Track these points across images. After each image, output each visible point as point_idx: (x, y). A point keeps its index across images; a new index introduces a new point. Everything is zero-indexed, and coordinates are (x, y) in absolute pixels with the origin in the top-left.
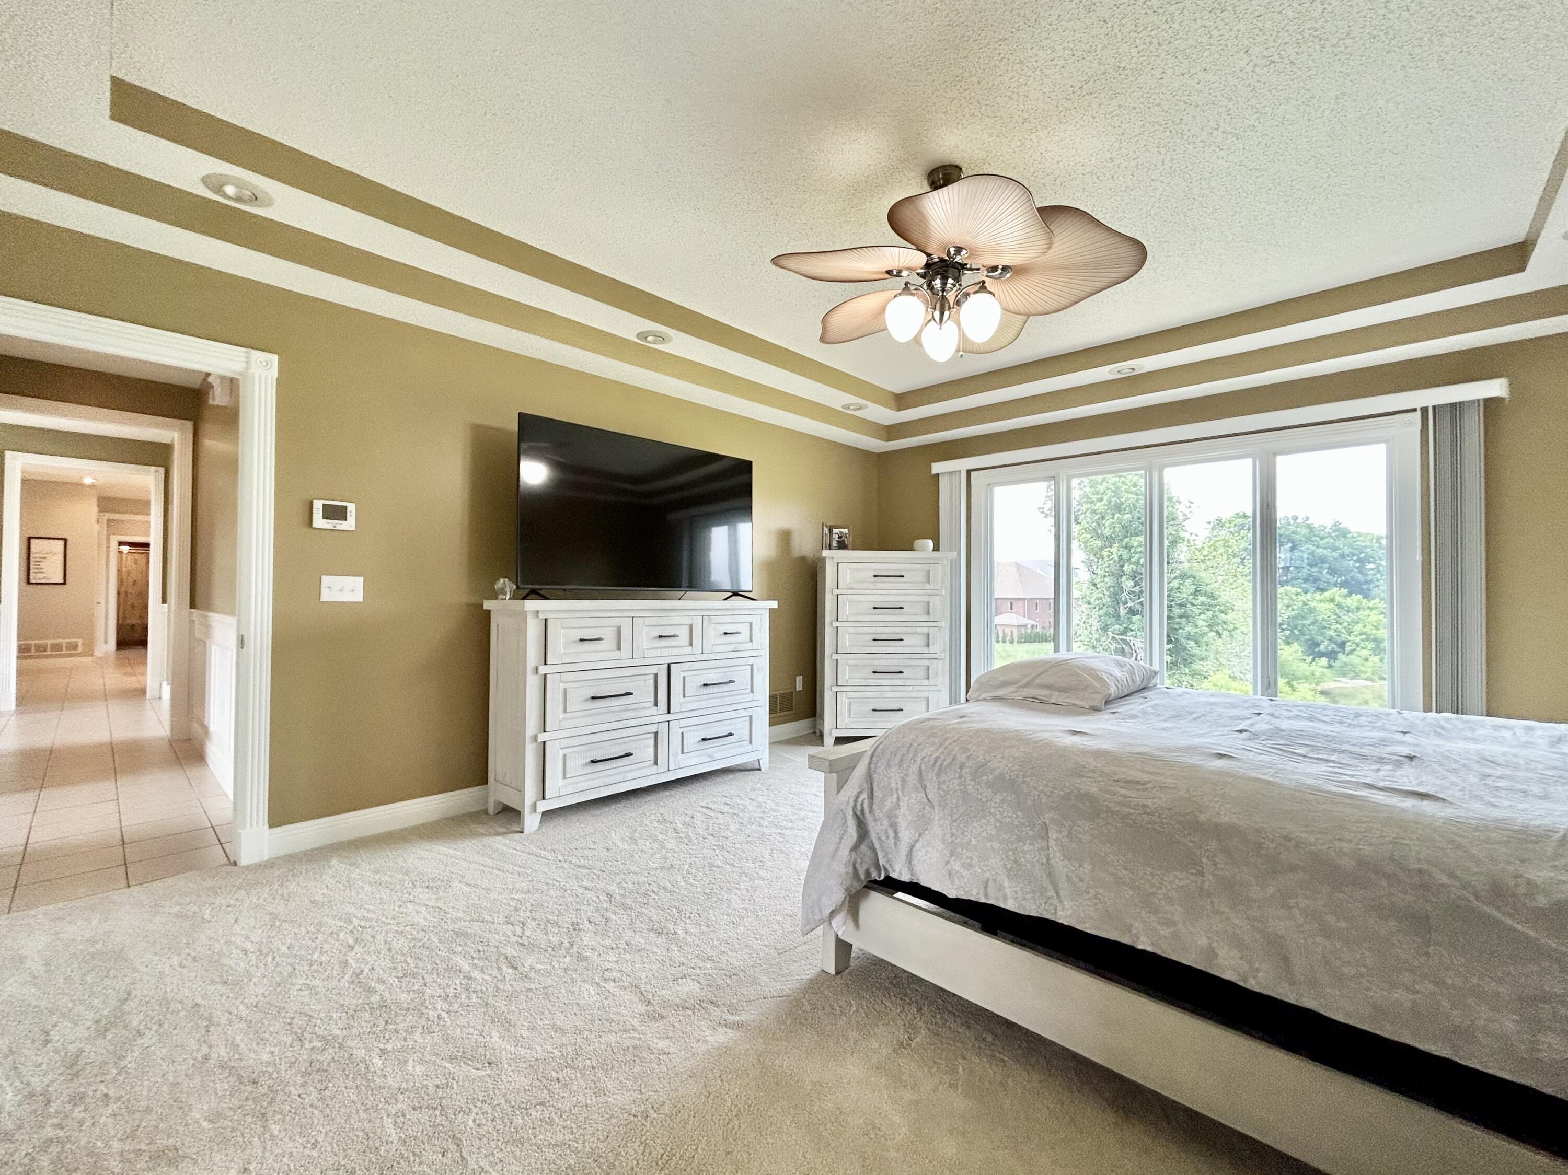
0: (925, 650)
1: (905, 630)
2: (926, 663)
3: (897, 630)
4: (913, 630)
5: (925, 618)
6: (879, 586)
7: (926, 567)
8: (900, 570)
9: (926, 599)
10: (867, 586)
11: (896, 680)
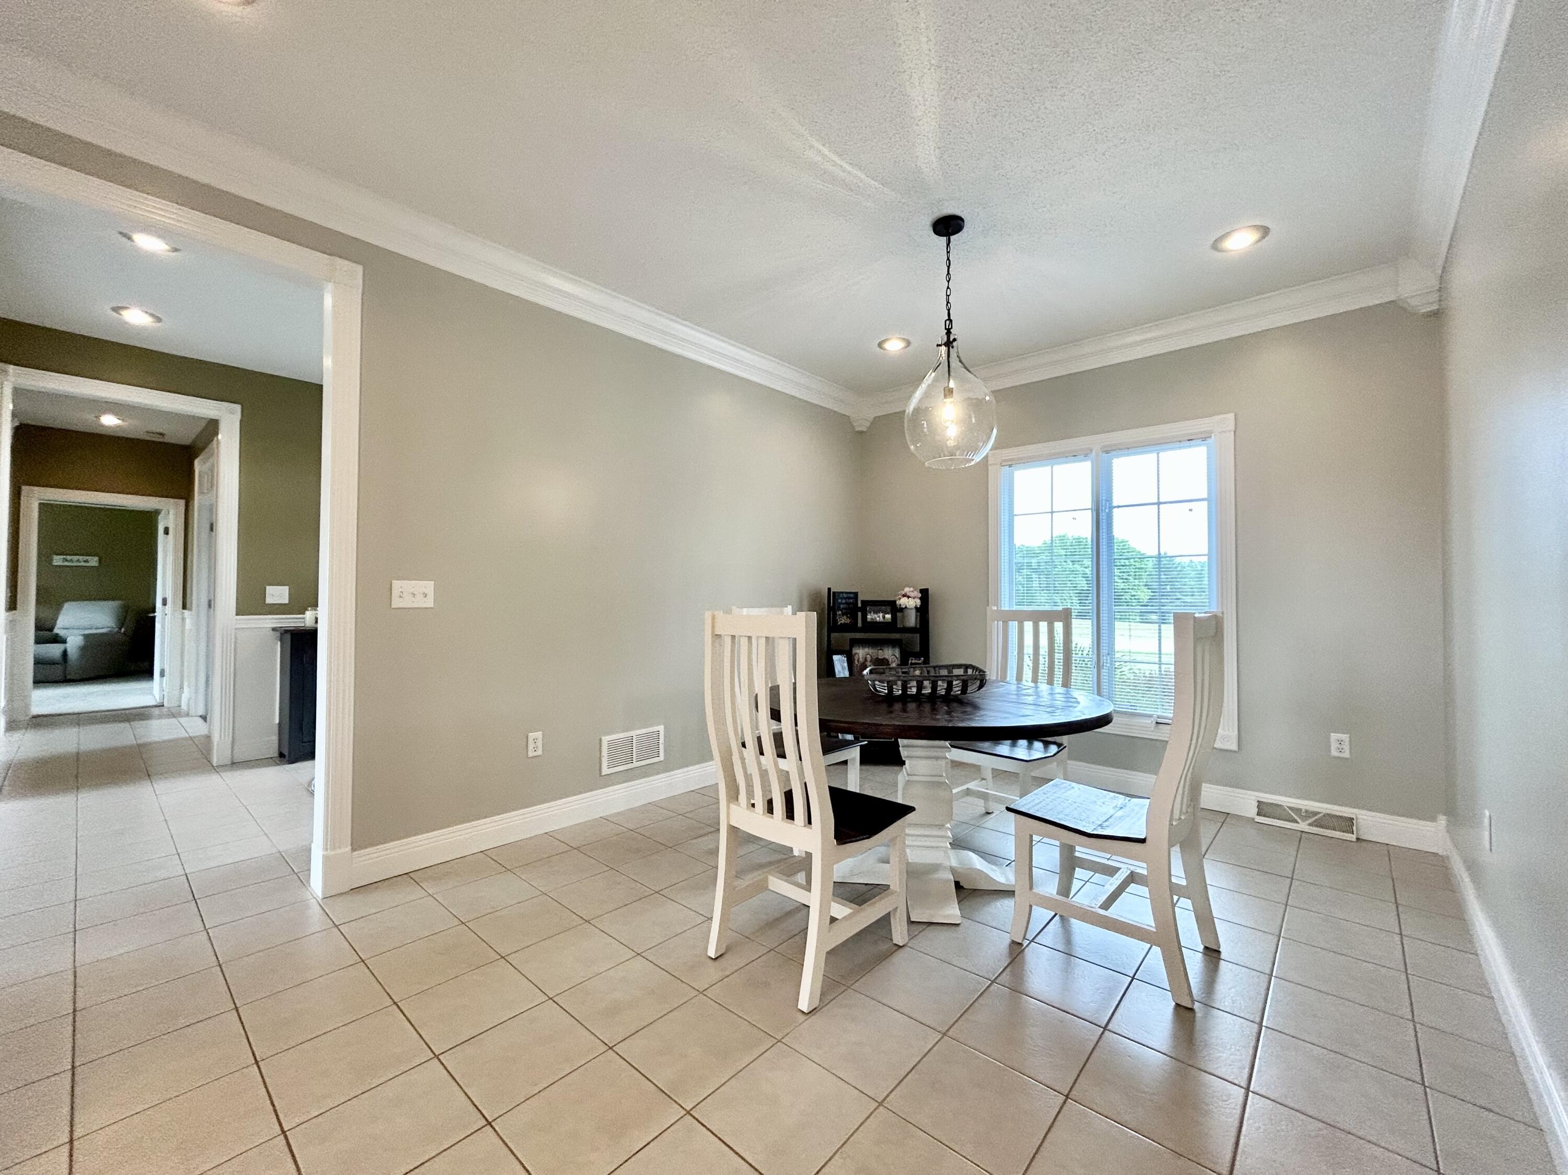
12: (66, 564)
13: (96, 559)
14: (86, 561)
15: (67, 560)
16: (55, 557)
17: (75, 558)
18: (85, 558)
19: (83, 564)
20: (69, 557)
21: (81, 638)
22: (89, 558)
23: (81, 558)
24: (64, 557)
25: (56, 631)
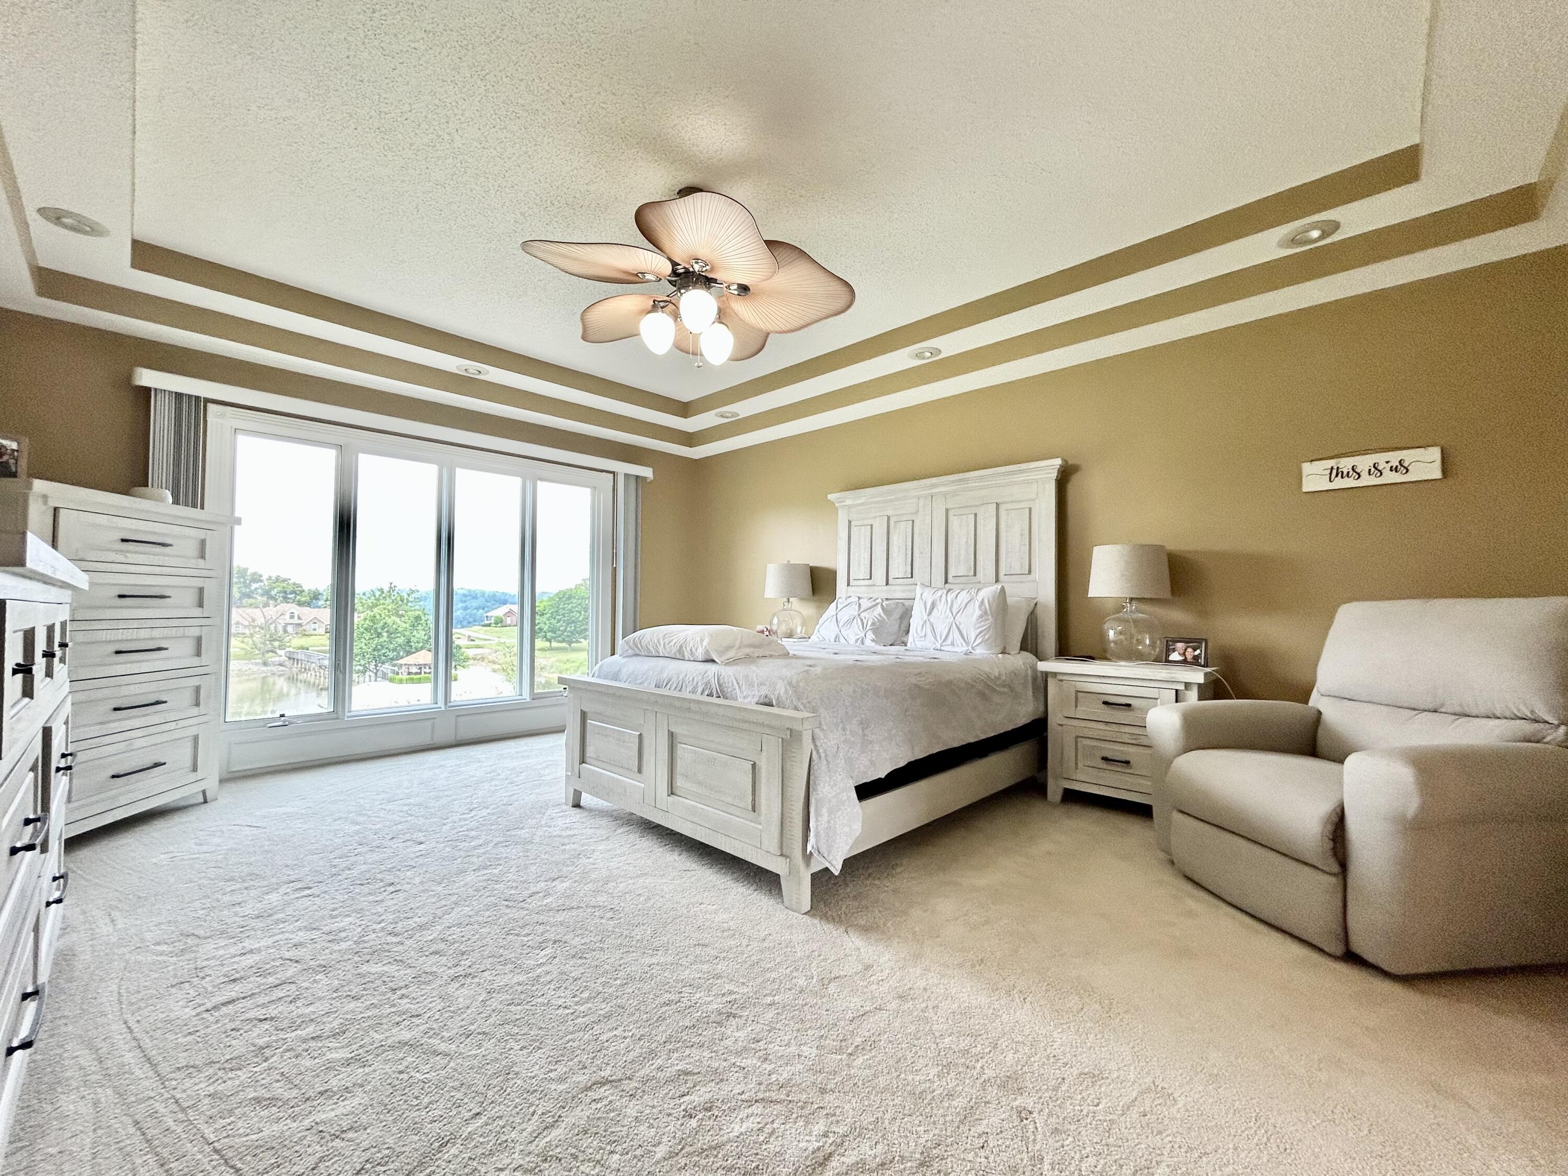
0: (196, 661)
1: (166, 632)
2: (195, 681)
3: (156, 633)
4: (180, 632)
5: (197, 612)
6: (132, 558)
7: (201, 534)
8: (164, 535)
9: (198, 583)
10: (112, 556)
11: (153, 716)
12: (1339, 483)
13: (1434, 454)
14: (1401, 467)
15: (1339, 473)
16: (1307, 468)
17: (1364, 462)
18: (1394, 457)
19: (1390, 477)
20: (1346, 464)
21: (1406, 775)
22: (1408, 456)
23: (1380, 458)
24: (1332, 463)
25: (1316, 701)
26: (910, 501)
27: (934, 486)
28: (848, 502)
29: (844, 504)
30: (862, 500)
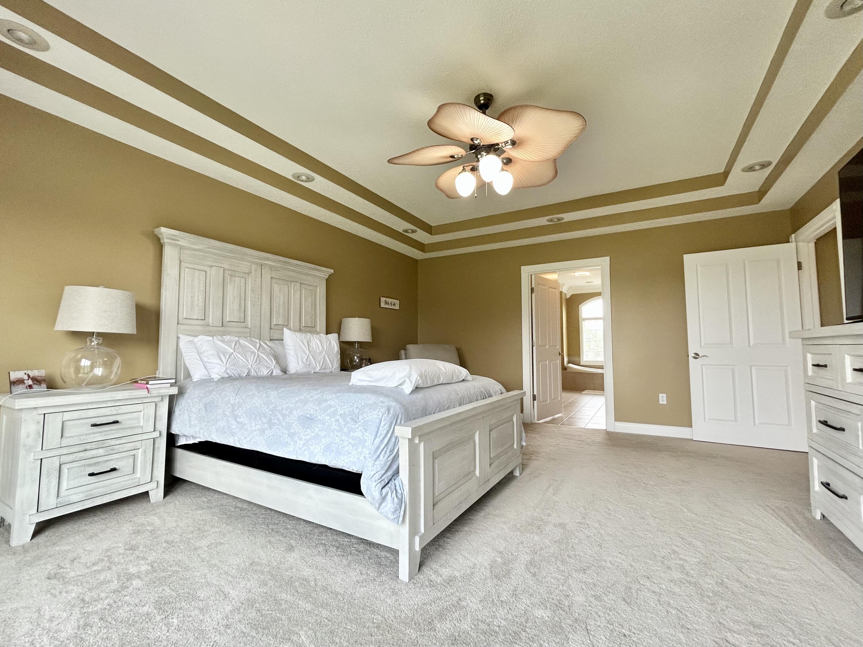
26: (245, 263)
27: (267, 259)
28: (182, 243)
29: (177, 242)
30: (200, 247)
